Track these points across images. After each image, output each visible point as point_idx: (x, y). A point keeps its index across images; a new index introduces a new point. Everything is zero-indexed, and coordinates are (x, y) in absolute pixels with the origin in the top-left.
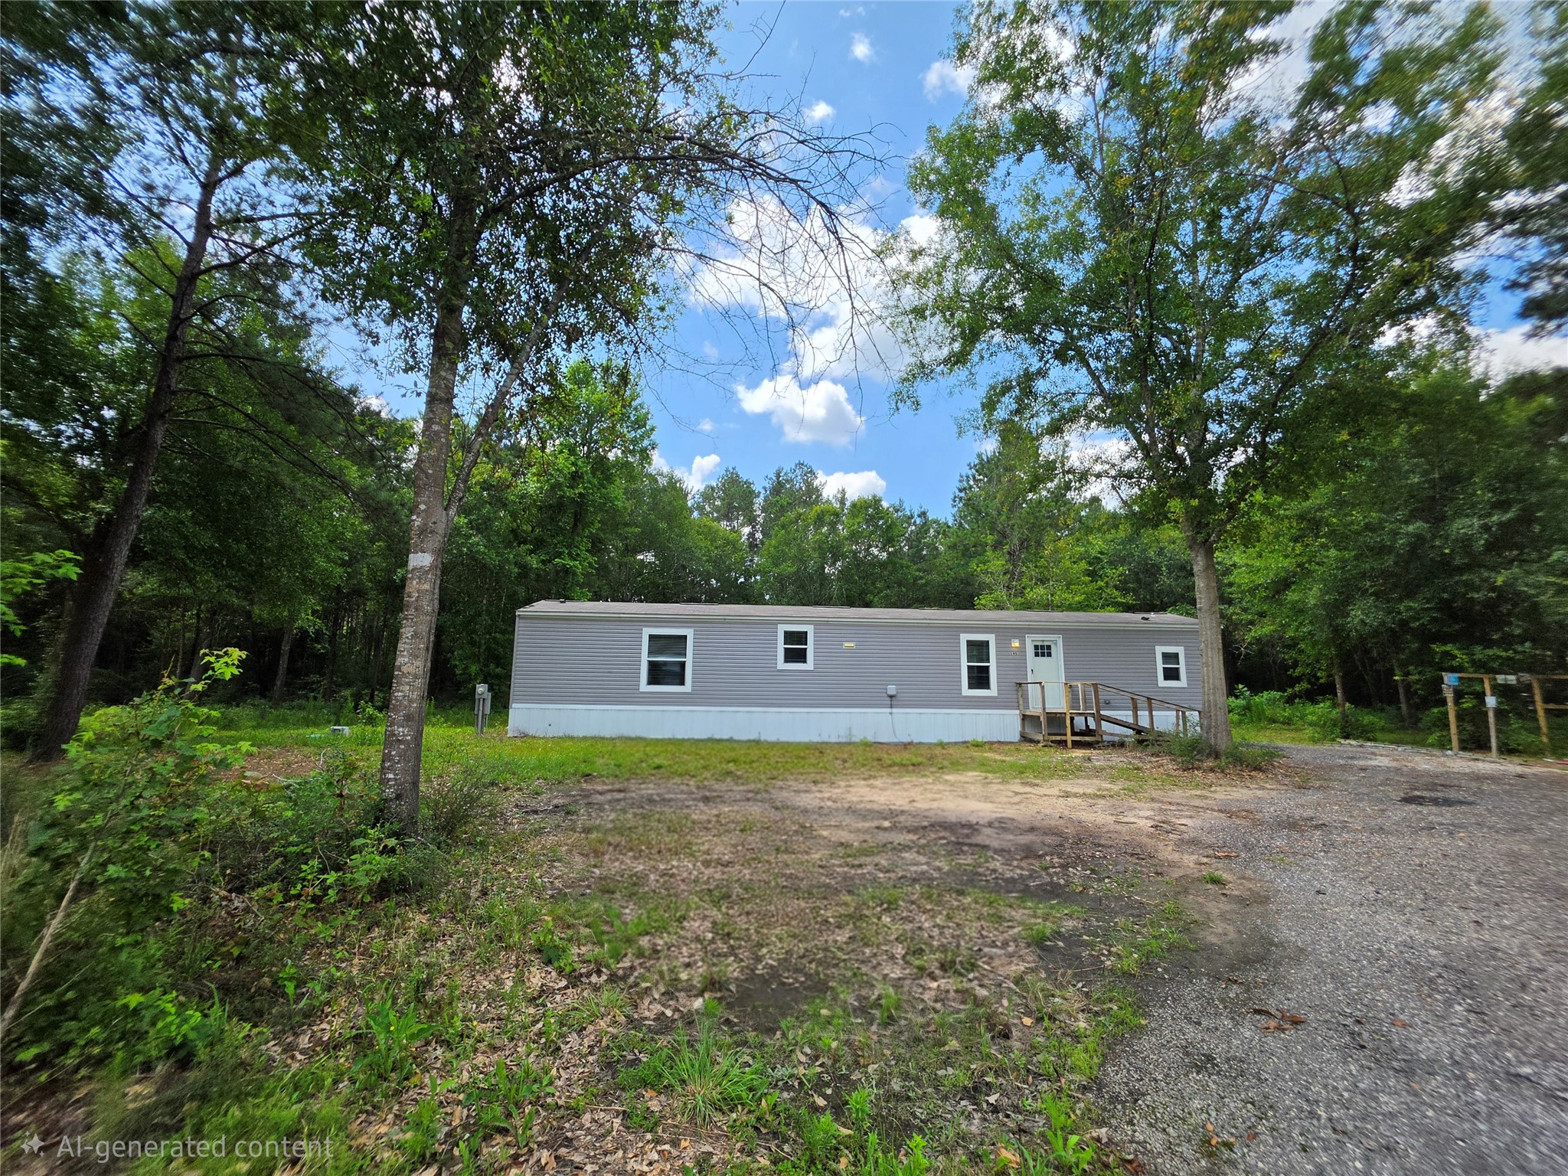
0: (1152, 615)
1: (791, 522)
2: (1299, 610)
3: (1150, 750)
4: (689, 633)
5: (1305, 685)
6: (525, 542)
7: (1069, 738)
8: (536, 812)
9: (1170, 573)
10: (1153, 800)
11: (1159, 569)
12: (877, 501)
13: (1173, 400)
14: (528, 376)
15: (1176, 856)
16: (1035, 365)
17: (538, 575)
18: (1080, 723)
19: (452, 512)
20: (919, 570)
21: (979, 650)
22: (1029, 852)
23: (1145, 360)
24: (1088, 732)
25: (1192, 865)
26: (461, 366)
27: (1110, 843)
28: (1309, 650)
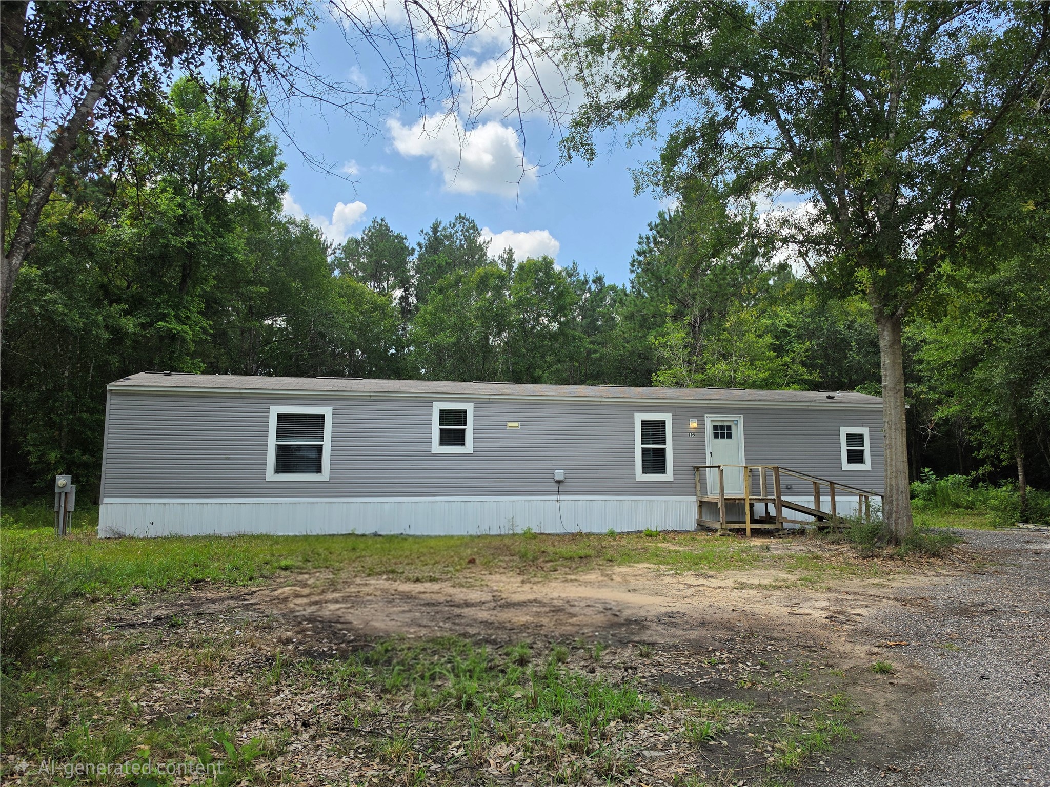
0: (838, 394)
1: (451, 286)
2: (985, 389)
3: (831, 537)
4: (326, 411)
5: (988, 468)
6: (118, 301)
7: (748, 526)
8: (132, 626)
9: (860, 348)
10: (830, 590)
11: (849, 344)
12: (547, 264)
13: (864, 158)
14: (116, 93)
15: (848, 647)
16: (722, 113)
17: (136, 342)
18: (760, 508)
19: (16, 261)
20: (592, 343)
21: (653, 431)
22: (698, 648)
23: (837, 113)
24: (768, 519)
25: (863, 655)
26: (26, 78)
27: (783, 636)
28: (993, 431)
